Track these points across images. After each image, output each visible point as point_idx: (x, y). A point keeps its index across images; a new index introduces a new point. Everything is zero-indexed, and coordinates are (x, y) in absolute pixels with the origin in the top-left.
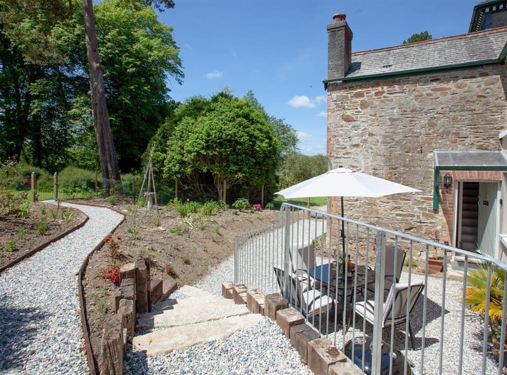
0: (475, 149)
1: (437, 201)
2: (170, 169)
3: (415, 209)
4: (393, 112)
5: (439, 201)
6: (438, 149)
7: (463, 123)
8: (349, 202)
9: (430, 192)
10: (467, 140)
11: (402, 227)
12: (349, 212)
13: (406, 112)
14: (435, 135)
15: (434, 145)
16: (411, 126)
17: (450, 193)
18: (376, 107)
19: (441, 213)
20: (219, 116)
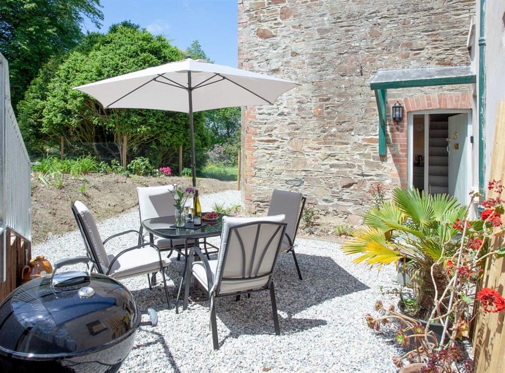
0: (434, 65)
1: (384, 142)
2: (50, 122)
3: (355, 157)
4: (323, 21)
5: (387, 142)
6: (385, 69)
7: (418, 28)
8: (267, 151)
9: (374, 131)
10: (423, 53)
11: (339, 183)
12: (268, 165)
13: (340, 18)
14: (380, 48)
15: (378, 63)
16: (346, 38)
17: (402, 131)
18: (300, 15)
19: (390, 160)
20: (116, 49)
